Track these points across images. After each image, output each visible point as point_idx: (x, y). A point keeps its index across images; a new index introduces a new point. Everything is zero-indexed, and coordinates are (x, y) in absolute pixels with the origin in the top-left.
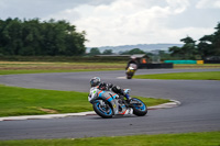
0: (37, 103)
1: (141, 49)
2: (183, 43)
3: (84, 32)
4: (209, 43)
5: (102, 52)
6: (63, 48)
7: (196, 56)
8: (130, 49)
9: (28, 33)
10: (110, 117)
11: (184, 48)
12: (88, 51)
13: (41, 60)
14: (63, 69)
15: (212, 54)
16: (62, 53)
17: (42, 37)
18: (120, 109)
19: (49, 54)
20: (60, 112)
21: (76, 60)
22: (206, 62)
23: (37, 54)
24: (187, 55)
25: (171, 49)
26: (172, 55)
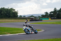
0: (5, 31)
1: (33, 16)
2: (45, 14)
3: (17, 11)
4: (52, 14)
5: (23, 16)
6: (12, 15)
7: (49, 17)
8: (30, 16)
9: (2, 11)
10: (29, 34)
11: (45, 15)
12: (19, 16)
13: (6, 19)
14: (12, 21)
15: (53, 17)
16: (11, 17)
17: (6, 13)
18: (31, 32)
19: (8, 17)
20: (11, 33)
21: (15, 19)
22: (51, 19)
23: (5, 17)
24: (46, 17)
25: (42, 16)
26: (42, 17)
